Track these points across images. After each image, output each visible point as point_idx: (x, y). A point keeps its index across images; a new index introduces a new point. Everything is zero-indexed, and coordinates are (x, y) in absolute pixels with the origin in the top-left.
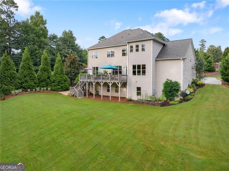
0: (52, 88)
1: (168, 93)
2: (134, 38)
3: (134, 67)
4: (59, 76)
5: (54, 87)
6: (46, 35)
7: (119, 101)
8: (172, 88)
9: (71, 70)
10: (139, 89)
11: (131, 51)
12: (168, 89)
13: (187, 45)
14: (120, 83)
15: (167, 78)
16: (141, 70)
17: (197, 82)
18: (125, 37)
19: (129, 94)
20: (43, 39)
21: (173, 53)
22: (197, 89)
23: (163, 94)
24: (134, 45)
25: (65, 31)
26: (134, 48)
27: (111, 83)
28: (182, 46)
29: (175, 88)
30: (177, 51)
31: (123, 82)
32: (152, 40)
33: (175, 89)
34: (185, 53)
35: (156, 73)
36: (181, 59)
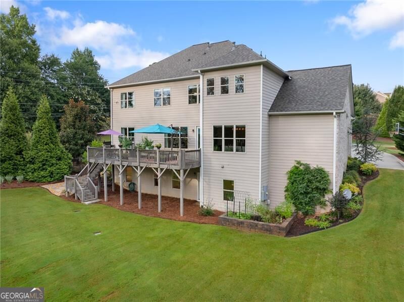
0: (28, 177)
1: (301, 197)
2: (217, 59)
3: (217, 131)
4: (45, 147)
5: (33, 173)
6: (34, 56)
7: (182, 215)
8: (309, 184)
9: (76, 133)
10: (228, 185)
11: (211, 92)
12: (301, 187)
13: (342, 79)
14: (182, 172)
15: (298, 160)
16: (235, 139)
17: (362, 166)
18: (196, 60)
19: (205, 199)
20: (25, 64)
21: (312, 98)
22: (364, 183)
23: (286, 198)
24: (217, 77)
25: (77, 49)
26: (218, 86)
27: (162, 170)
28: (331, 81)
29: (318, 184)
30: (321, 94)
31: (190, 167)
32: (262, 66)
33: (317, 188)
34: (341, 99)
35: (269, 146)
36: (334, 114)
